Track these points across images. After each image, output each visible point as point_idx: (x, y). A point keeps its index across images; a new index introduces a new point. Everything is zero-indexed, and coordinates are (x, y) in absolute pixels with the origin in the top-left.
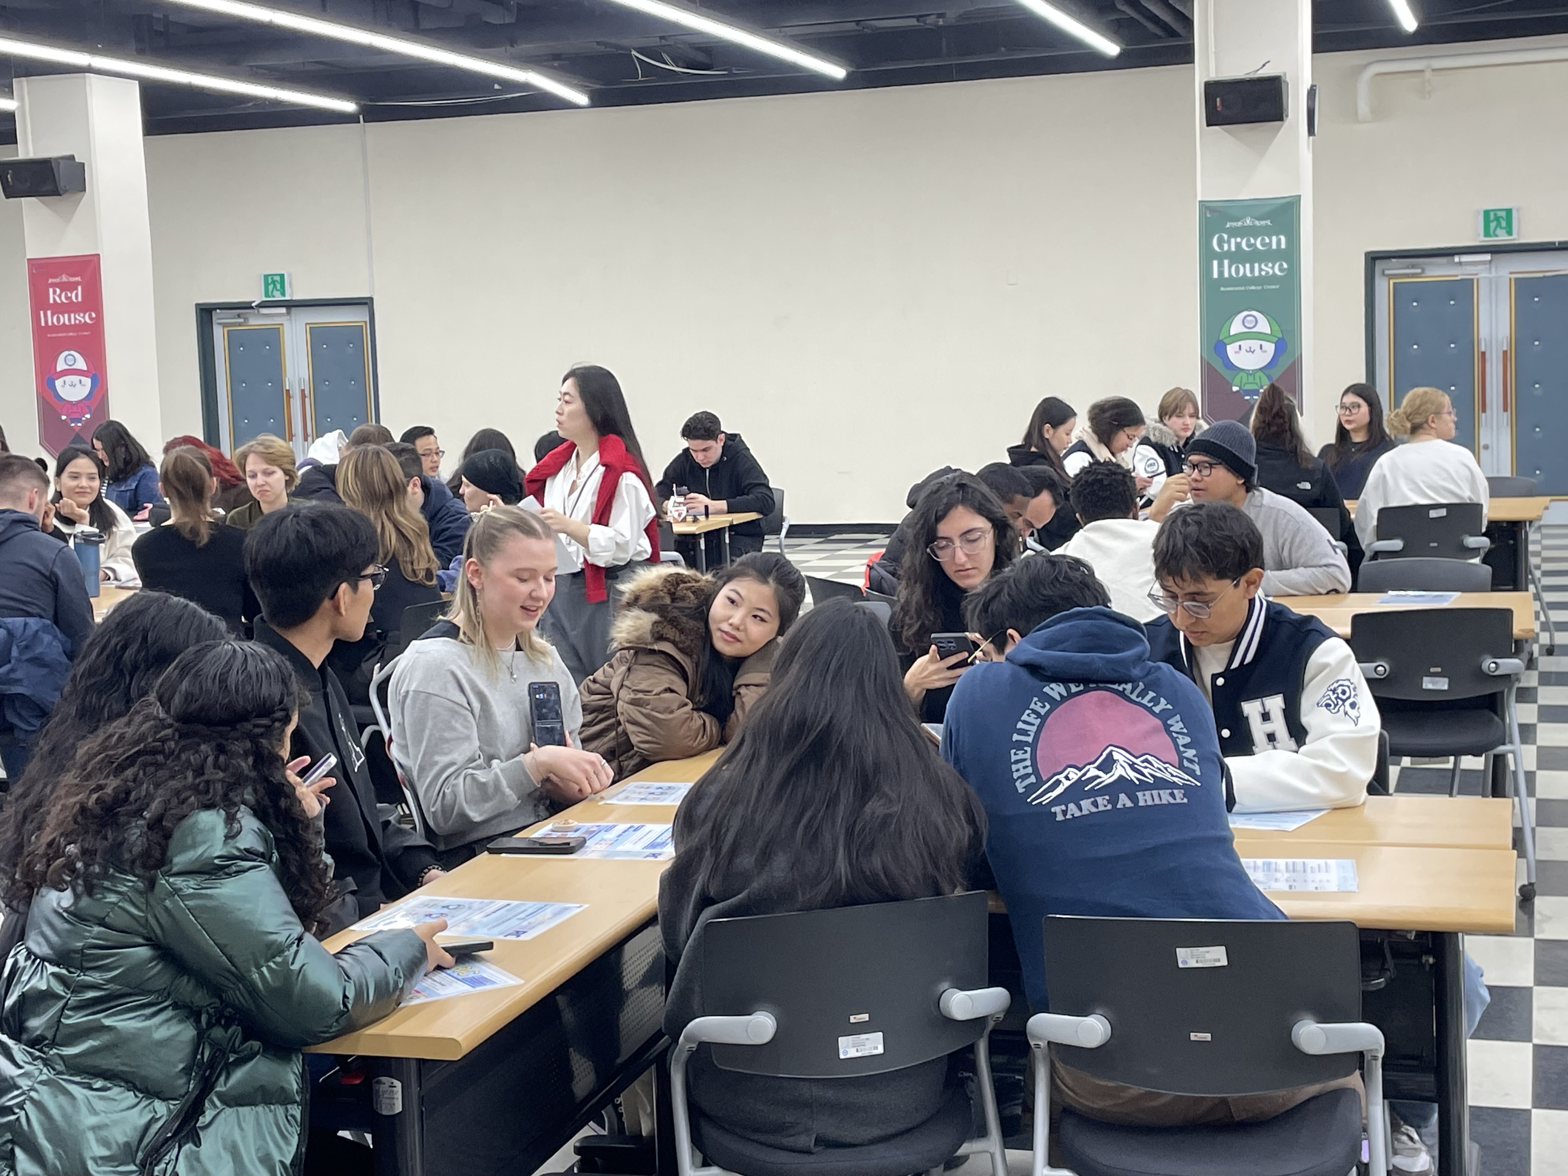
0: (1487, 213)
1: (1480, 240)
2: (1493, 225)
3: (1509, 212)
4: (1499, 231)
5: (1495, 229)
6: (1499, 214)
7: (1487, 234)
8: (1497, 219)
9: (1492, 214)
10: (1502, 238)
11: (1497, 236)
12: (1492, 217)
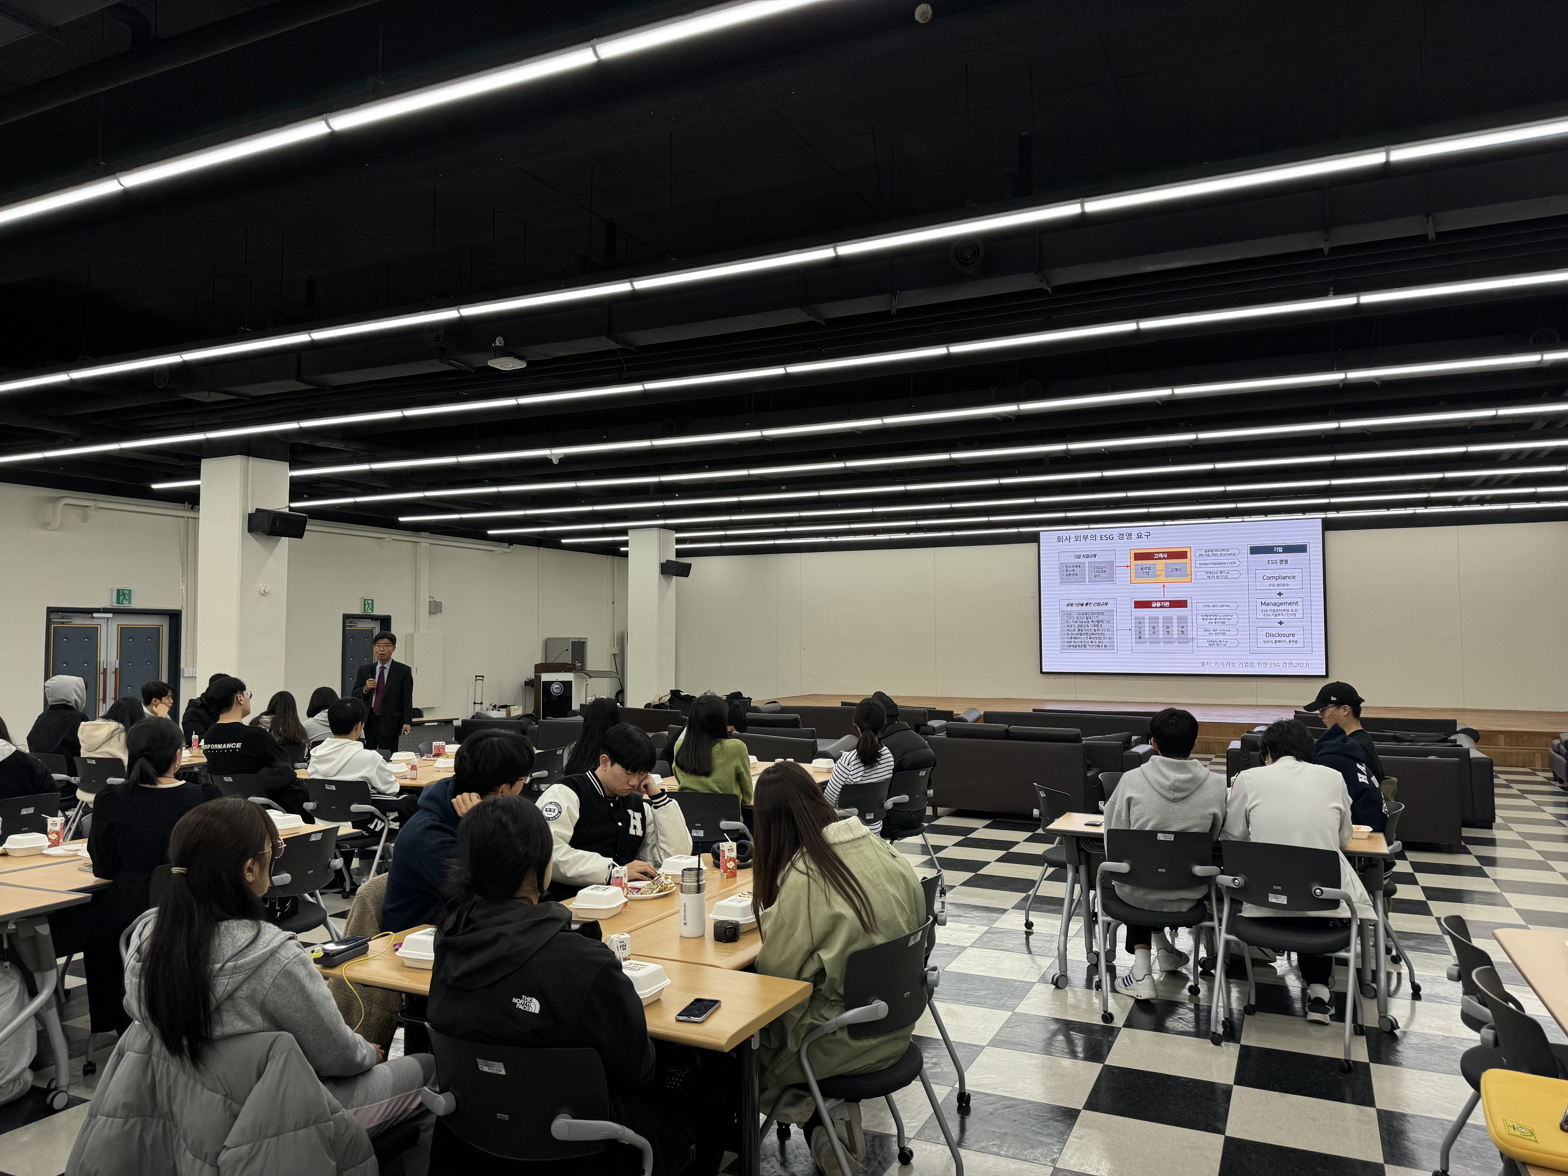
0: (118, 591)
1: (115, 605)
2: (121, 598)
3: (130, 591)
4: (124, 601)
5: (123, 600)
6: (125, 592)
7: (118, 602)
8: (124, 594)
9: (121, 591)
10: (126, 605)
11: (123, 604)
12: (121, 593)
